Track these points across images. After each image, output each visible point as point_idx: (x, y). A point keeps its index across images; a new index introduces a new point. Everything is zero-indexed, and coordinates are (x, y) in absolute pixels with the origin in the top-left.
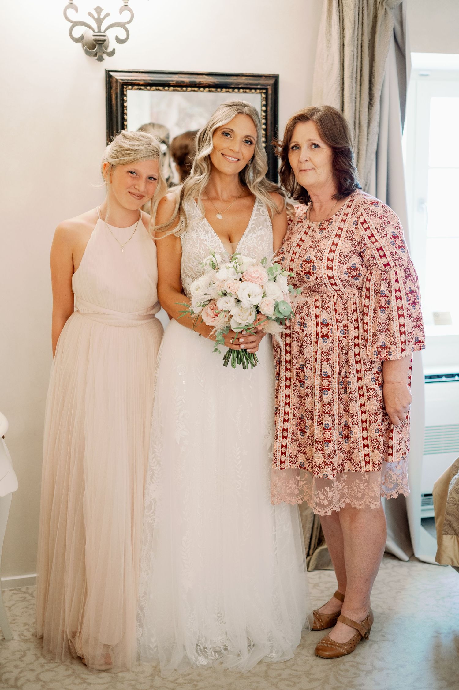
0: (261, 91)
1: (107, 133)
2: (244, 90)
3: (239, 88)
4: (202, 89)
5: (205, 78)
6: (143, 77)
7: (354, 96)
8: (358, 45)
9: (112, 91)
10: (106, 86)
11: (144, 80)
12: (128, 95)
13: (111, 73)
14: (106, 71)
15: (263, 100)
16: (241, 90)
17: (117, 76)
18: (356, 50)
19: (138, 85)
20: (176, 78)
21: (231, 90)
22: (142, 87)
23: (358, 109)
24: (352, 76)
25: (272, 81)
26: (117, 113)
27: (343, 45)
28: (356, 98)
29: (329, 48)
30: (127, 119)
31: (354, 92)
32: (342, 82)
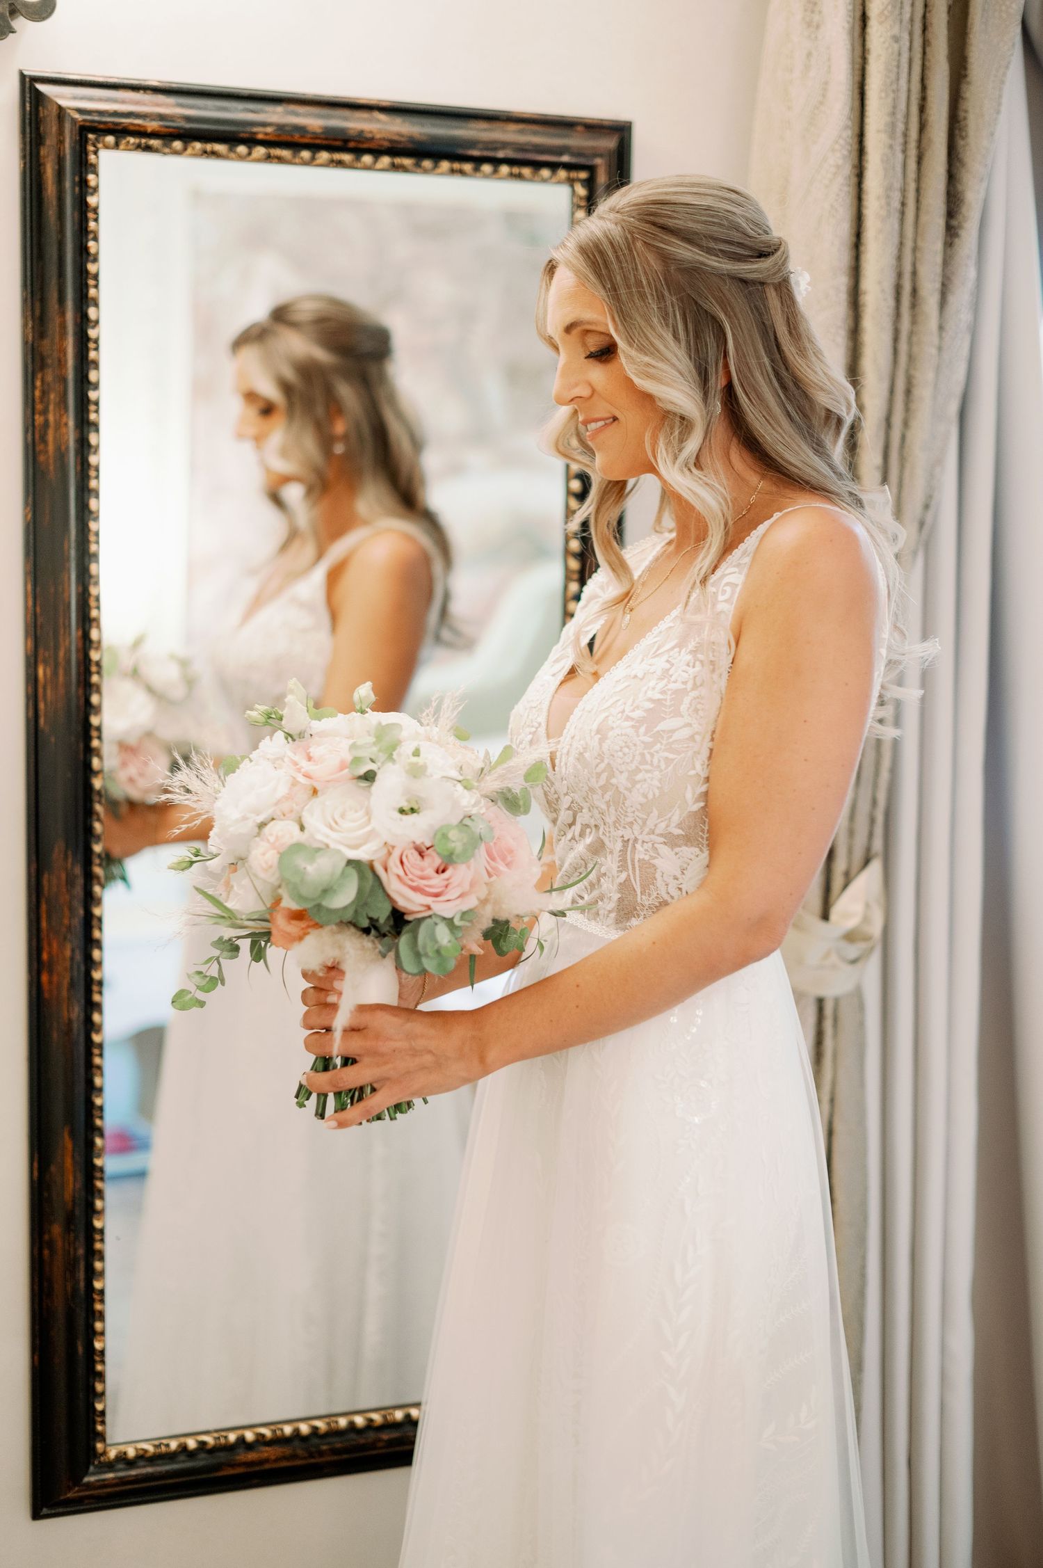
0: (574, 174)
1: (24, 301)
2: (516, 170)
3: (496, 162)
4: (367, 159)
5: (378, 121)
6: (158, 105)
7: (896, 197)
8: (912, 20)
9: (43, 152)
10: (23, 132)
11: (162, 117)
12: (102, 169)
13: (42, 88)
14: (23, 77)
15: (579, 207)
16: (505, 169)
17: (64, 97)
18: (906, 36)
19: (141, 133)
20: (276, 115)
21: (468, 167)
22: (154, 143)
23: (909, 244)
24: (893, 125)
25: (610, 143)
26: (62, 231)
27: (864, 19)
28: (903, 204)
29: (813, 26)
30: (97, 253)
31: (898, 185)
32: (856, 147)
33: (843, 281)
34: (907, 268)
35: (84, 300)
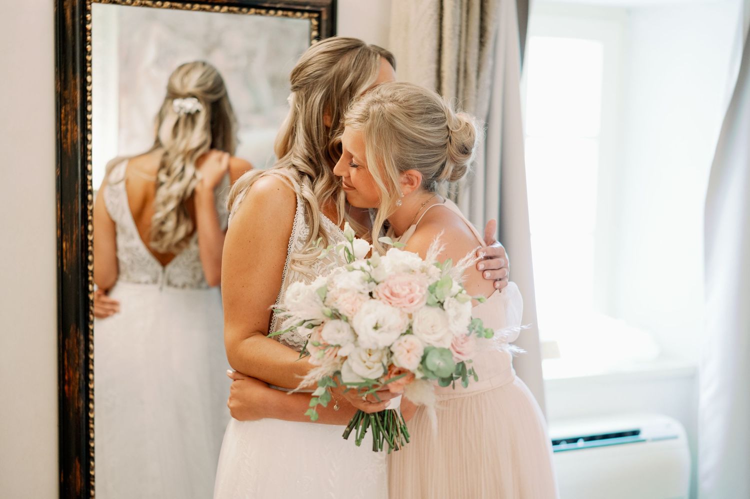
0: (312, 15)
1: (56, 73)
2: (285, 13)
3: (276, 9)
4: (217, 8)
7: (457, 28)
9: (65, 3)
12: (93, 12)
15: (314, 30)
16: (280, 13)
21: (263, 11)
23: (463, 50)
25: (328, 1)
26: (74, 41)
28: (461, 32)
30: (91, 51)
31: (458, 23)
32: (439, 6)
33: (434, 66)
34: (462, 60)
35: (85, 73)
